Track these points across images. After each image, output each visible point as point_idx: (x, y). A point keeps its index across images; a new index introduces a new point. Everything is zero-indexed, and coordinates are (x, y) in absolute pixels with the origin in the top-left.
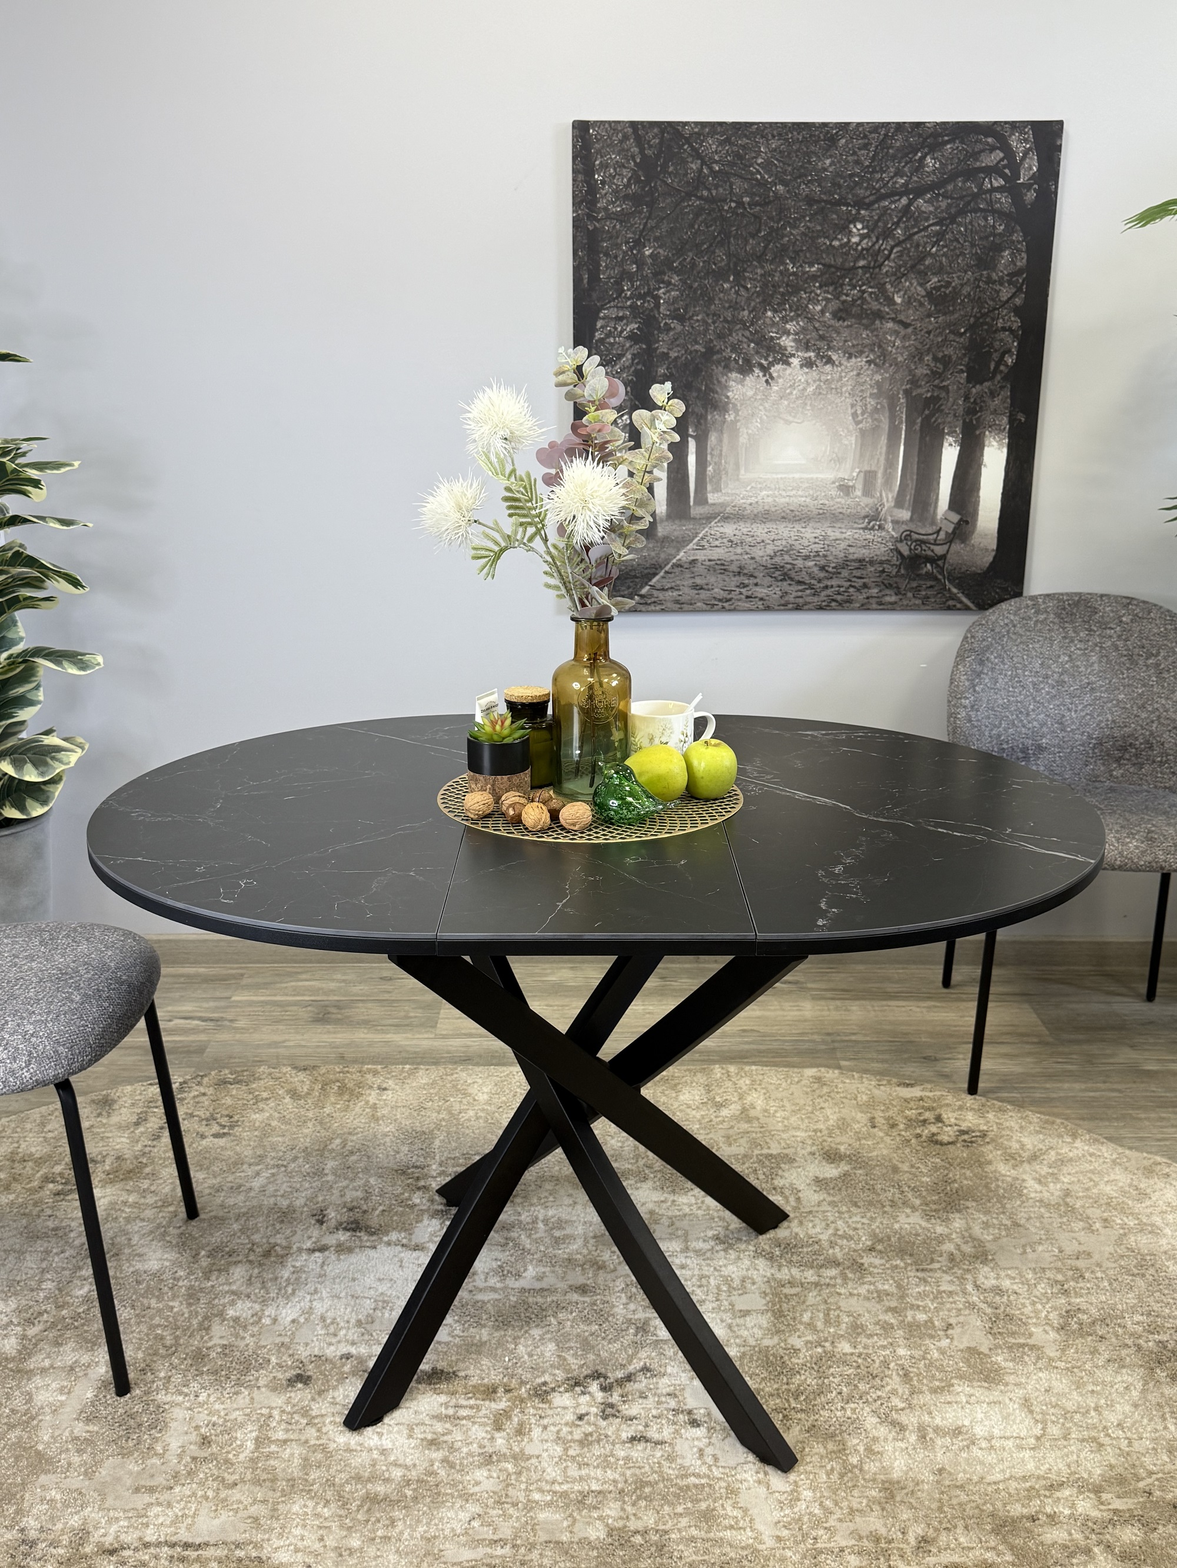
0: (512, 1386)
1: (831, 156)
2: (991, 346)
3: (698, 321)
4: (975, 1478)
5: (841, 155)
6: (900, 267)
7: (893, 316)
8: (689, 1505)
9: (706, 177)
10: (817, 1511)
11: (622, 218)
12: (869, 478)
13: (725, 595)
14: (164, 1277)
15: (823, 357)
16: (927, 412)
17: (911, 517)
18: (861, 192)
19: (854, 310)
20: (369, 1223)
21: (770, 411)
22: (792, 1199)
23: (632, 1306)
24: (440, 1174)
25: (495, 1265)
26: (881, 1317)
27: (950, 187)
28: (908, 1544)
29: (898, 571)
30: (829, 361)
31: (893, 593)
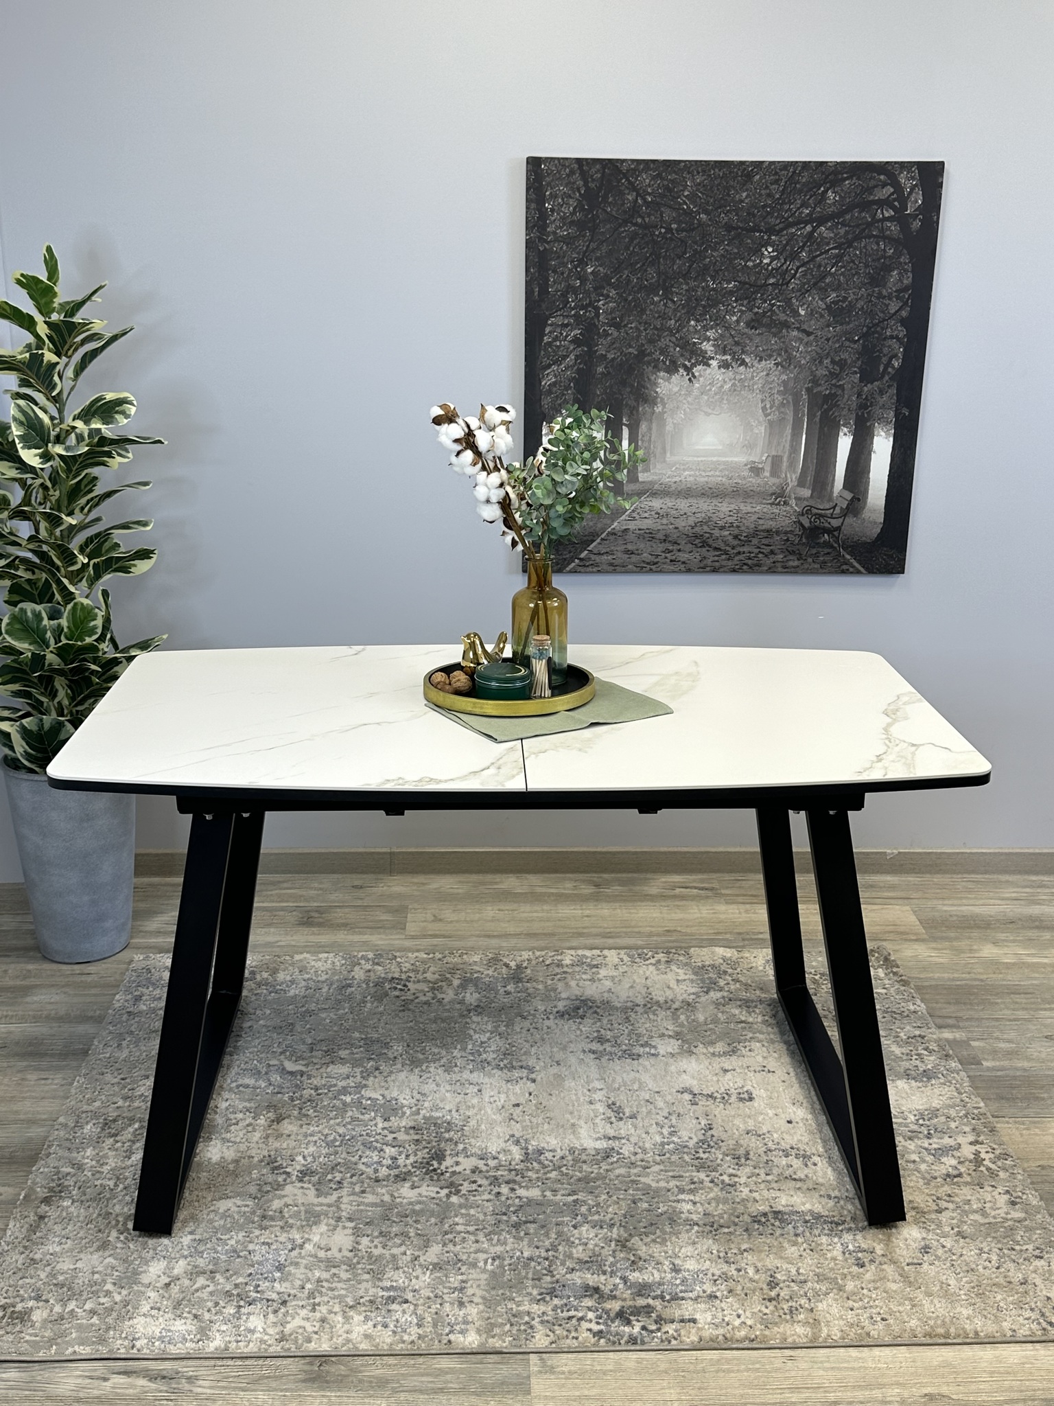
1: (747, 190)
2: (880, 351)
3: (632, 328)
5: (756, 189)
6: (804, 284)
7: (799, 326)
9: (640, 206)
11: (568, 240)
12: (776, 462)
13: (652, 559)
15: (738, 360)
16: (825, 407)
17: (812, 495)
18: (772, 221)
19: (765, 320)
21: (692, 404)
27: (848, 217)
29: (800, 540)
30: (743, 363)
31: (796, 559)
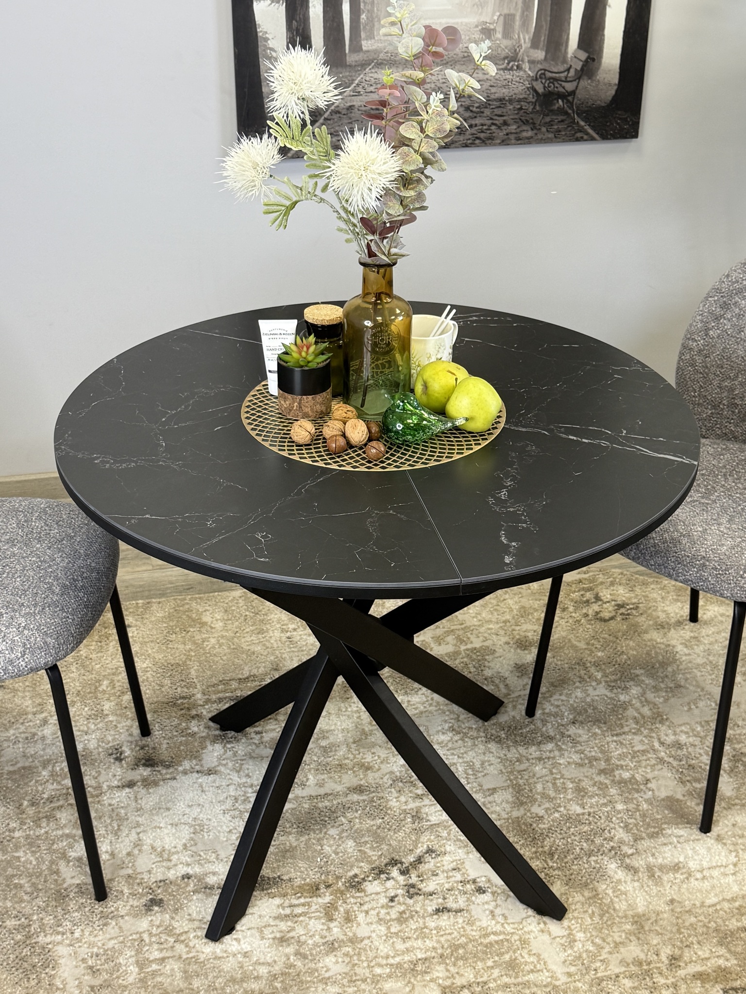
0: (331, 882)
4: (698, 904)
8: (496, 958)
10: (591, 948)
12: (508, 20)
17: (546, 57)
20: (162, 758)
22: (502, 686)
26: (596, 780)
28: (663, 963)
29: (534, 108)
31: (529, 129)
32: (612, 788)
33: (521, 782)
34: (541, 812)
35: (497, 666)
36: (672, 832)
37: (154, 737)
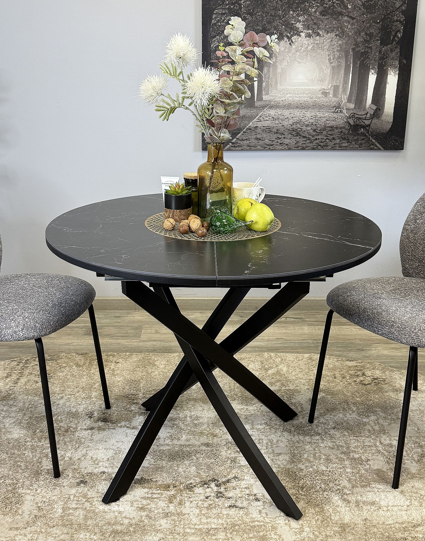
0: (177, 485)
2: (391, 28)
3: (259, 15)
4: (381, 523)
7: (348, 14)
8: (255, 533)
10: (311, 536)
12: (336, 88)
13: (270, 143)
14: (20, 441)
15: (315, 33)
16: (362, 59)
17: (355, 107)
19: (330, 11)
20: (112, 419)
21: (291, 57)
22: (299, 408)
23: (229, 452)
24: (143, 398)
25: (168, 435)
26: (339, 456)
29: (348, 132)
30: (318, 34)
31: (346, 142)
32: (346, 461)
33: (296, 452)
34: (303, 467)
35: (300, 399)
36: (376, 486)
37: (112, 410)
